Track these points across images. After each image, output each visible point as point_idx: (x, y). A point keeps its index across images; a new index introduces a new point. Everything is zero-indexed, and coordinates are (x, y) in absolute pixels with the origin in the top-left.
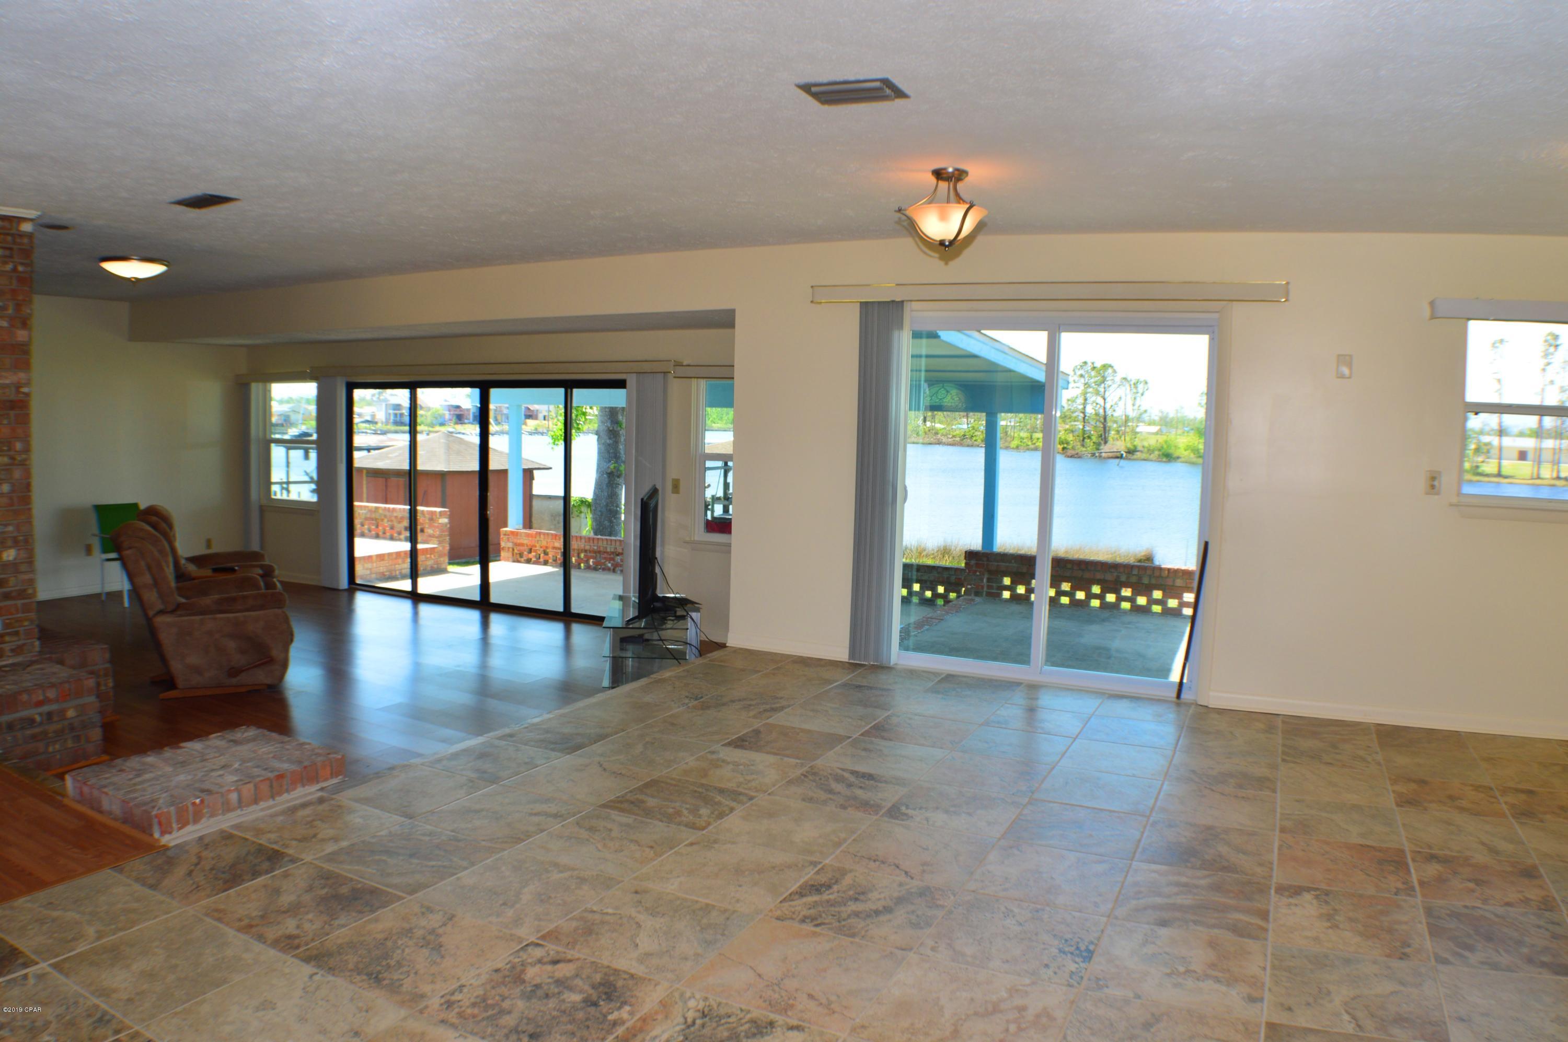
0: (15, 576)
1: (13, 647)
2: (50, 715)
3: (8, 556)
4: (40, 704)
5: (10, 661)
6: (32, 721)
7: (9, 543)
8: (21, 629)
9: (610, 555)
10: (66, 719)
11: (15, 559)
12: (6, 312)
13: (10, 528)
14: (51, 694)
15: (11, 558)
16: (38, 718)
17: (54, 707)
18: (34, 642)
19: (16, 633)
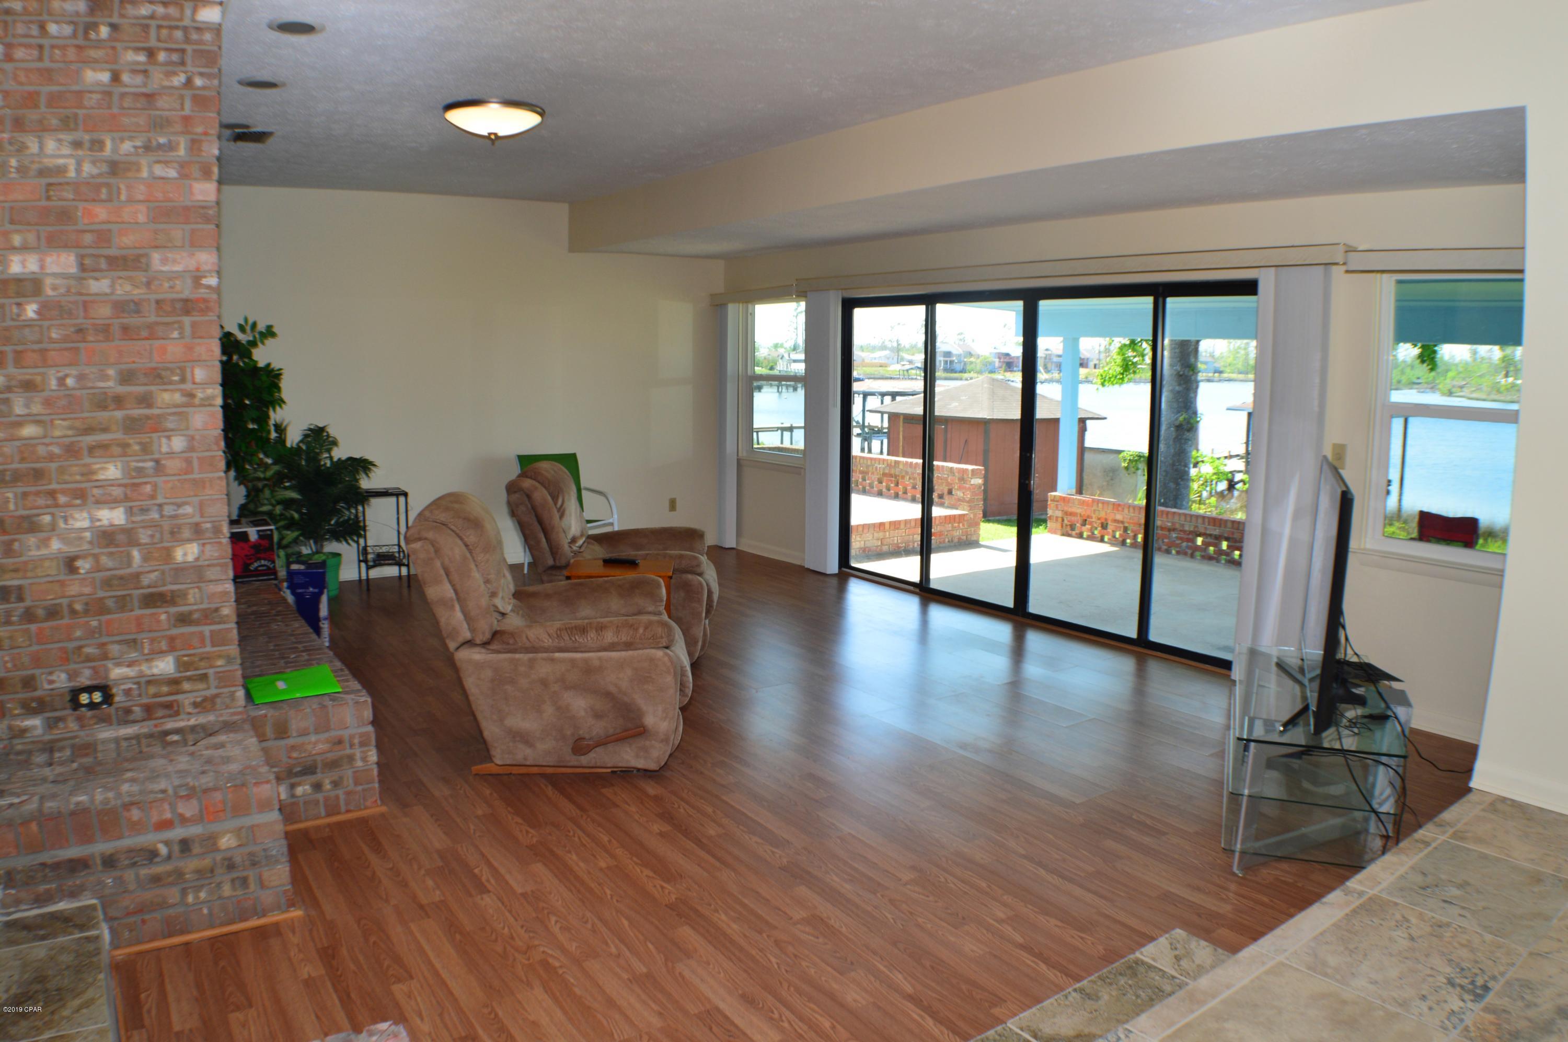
0: (198, 587)
1: (199, 700)
2: (185, 845)
3: (185, 554)
4: (165, 825)
5: (193, 722)
6: (152, 855)
7: (187, 534)
8: (211, 671)
9: (1188, 534)
10: (218, 850)
11: (197, 559)
12: (174, 154)
13: (188, 510)
14: (188, 809)
15: (190, 558)
16: (163, 850)
17: (194, 830)
18: (235, 692)
19: (204, 677)
